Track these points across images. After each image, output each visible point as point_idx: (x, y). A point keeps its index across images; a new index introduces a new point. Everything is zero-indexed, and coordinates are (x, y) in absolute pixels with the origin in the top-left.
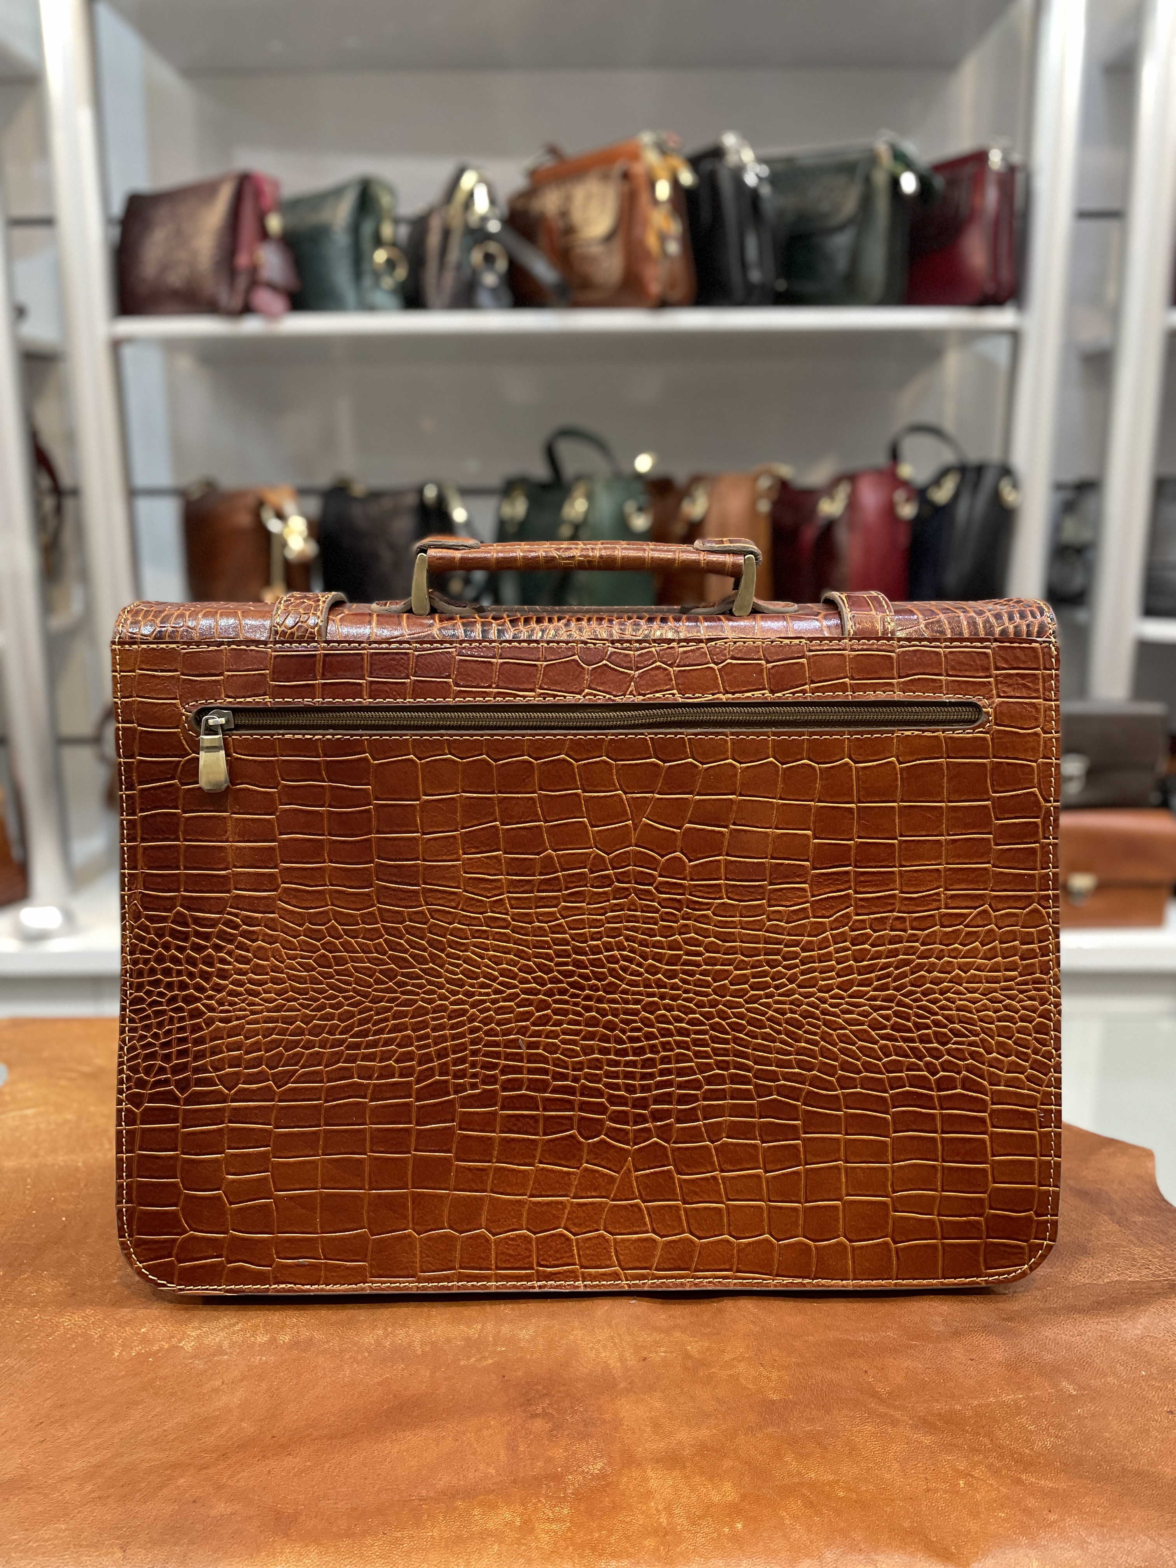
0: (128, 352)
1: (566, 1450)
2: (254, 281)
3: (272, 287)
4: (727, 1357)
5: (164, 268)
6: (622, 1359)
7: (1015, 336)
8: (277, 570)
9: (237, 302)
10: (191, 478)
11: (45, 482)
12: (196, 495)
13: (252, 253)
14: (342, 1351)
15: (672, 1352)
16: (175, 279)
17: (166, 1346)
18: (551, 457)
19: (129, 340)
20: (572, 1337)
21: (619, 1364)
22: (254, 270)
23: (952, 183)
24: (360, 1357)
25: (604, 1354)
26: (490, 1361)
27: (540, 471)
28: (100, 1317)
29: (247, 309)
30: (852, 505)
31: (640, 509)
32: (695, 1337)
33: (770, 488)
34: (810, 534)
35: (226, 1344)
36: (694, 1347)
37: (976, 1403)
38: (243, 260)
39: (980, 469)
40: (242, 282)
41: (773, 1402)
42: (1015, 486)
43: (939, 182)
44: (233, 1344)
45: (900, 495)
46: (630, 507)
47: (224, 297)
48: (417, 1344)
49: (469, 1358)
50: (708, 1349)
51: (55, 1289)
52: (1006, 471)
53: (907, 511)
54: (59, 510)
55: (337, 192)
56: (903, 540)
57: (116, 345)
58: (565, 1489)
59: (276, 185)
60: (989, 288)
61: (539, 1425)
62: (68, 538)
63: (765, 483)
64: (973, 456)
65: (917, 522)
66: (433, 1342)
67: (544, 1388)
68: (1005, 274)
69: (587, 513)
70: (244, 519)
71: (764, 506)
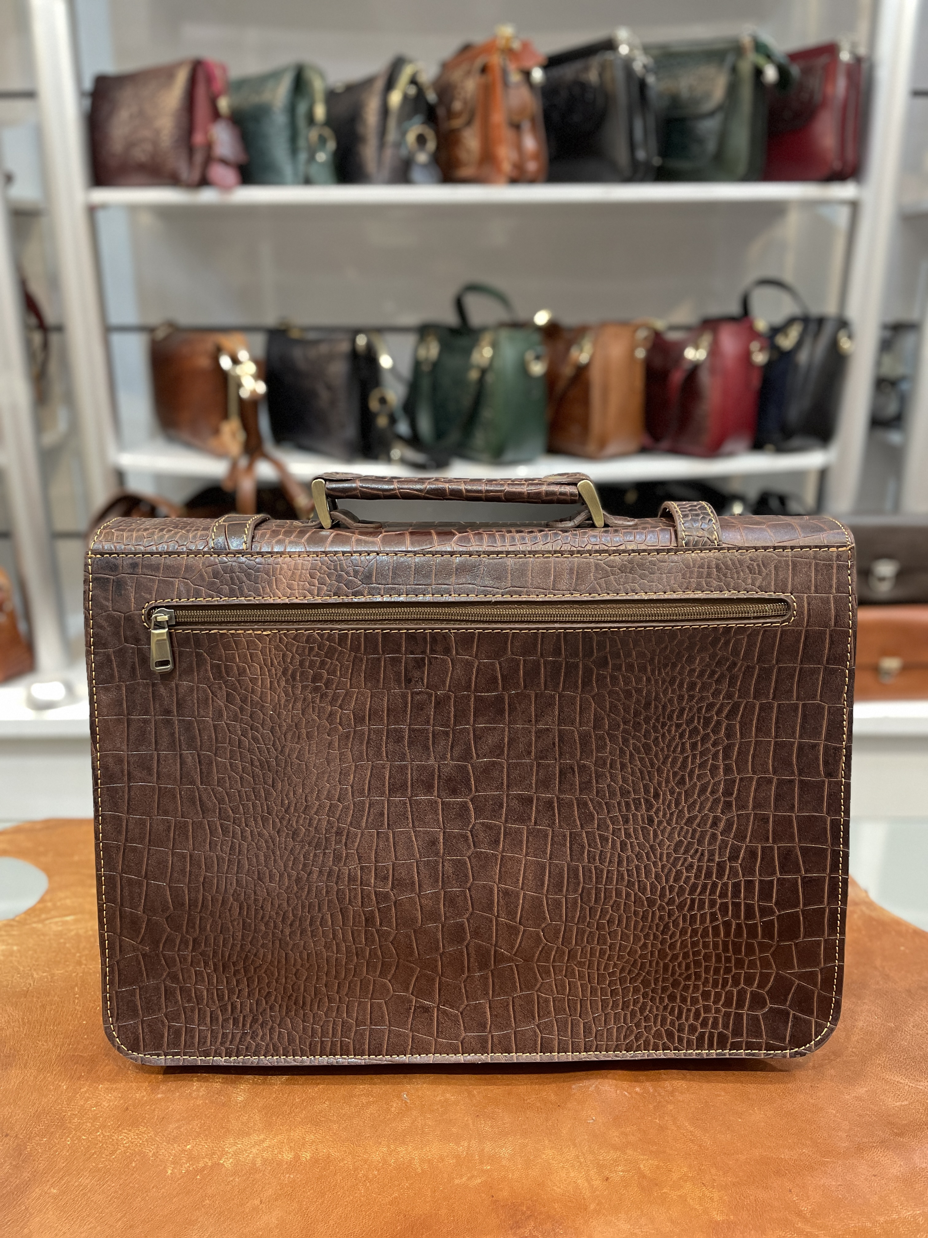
0: (101, 216)
2: (209, 159)
3: (224, 162)
4: (675, 1176)
5: (130, 145)
6: (589, 1180)
7: (854, 206)
8: (233, 407)
9: (196, 176)
10: (154, 319)
11: (33, 321)
12: (161, 334)
13: (206, 132)
14: (356, 1169)
15: (629, 1171)
16: (140, 154)
17: (210, 1164)
18: (460, 306)
19: (104, 206)
20: (544, 1156)
21: (586, 1184)
22: (209, 146)
23: (806, 72)
24: (371, 1176)
25: (572, 1175)
26: (479, 1181)
27: (450, 318)
28: (152, 1134)
29: (204, 182)
30: (714, 351)
31: (538, 358)
32: (644, 1155)
33: (646, 338)
34: (677, 377)
35: (259, 1162)
36: (646, 1165)
37: (882, 1219)
38: (199, 138)
39: (821, 321)
40: (199, 158)
41: (717, 1223)
42: (850, 337)
43: (795, 70)
44: (265, 1161)
45: (755, 346)
46: (529, 355)
47: (184, 173)
48: (416, 1161)
49: (461, 1177)
50: (658, 1167)
51: (111, 1104)
52: (843, 324)
53: (760, 358)
54: (45, 345)
55: (275, 75)
56: (756, 382)
57: (92, 211)
59: (224, 69)
60: (837, 165)
62: (53, 368)
63: (642, 334)
64: (815, 310)
65: (769, 366)
66: (430, 1160)
67: (528, 1208)
68: (850, 155)
69: (492, 359)
70: (204, 362)
71: (641, 354)
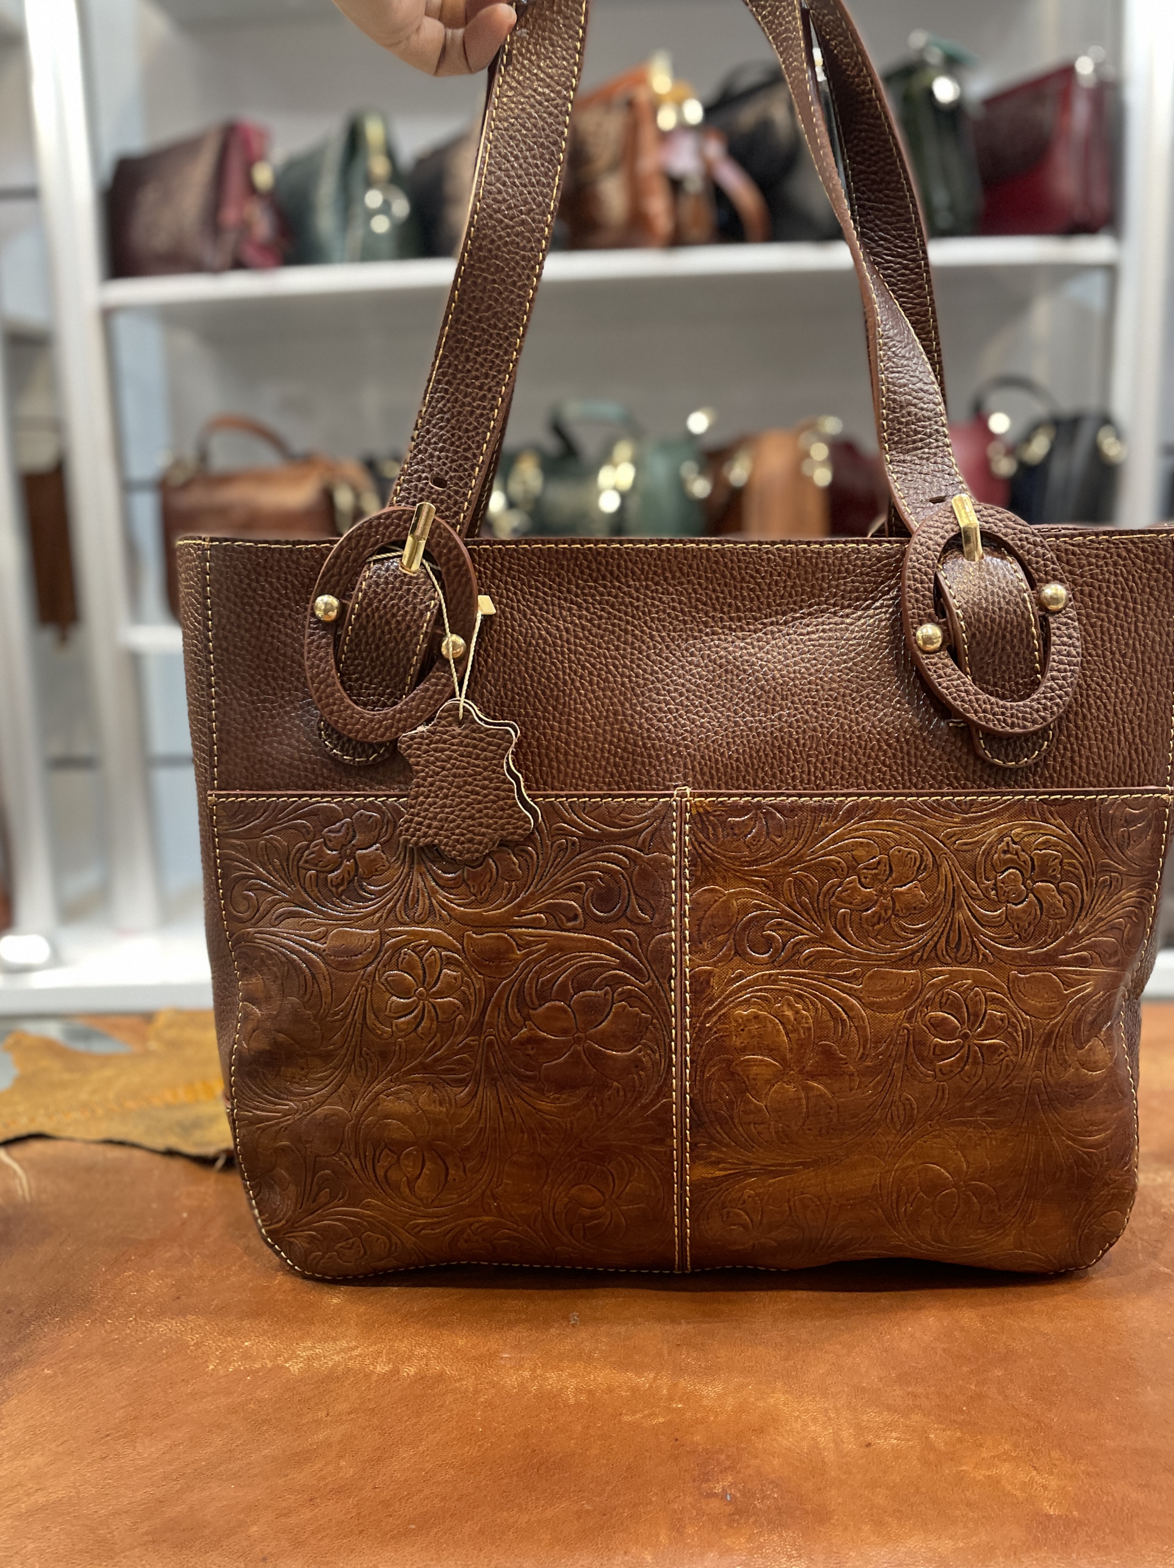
4: (986, 1453)
6: (837, 1441)
15: (907, 1440)
17: (269, 1365)
20: (771, 1400)
25: (812, 1429)
26: (661, 1420)
28: (201, 1323)
32: (941, 1423)
35: (339, 1371)
44: (348, 1371)
48: (570, 1391)
49: (634, 1413)
50: (959, 1440)
51: (159, 1290)
61: (716, 1507)
66: (591, 1390)
67: (728, 1458)
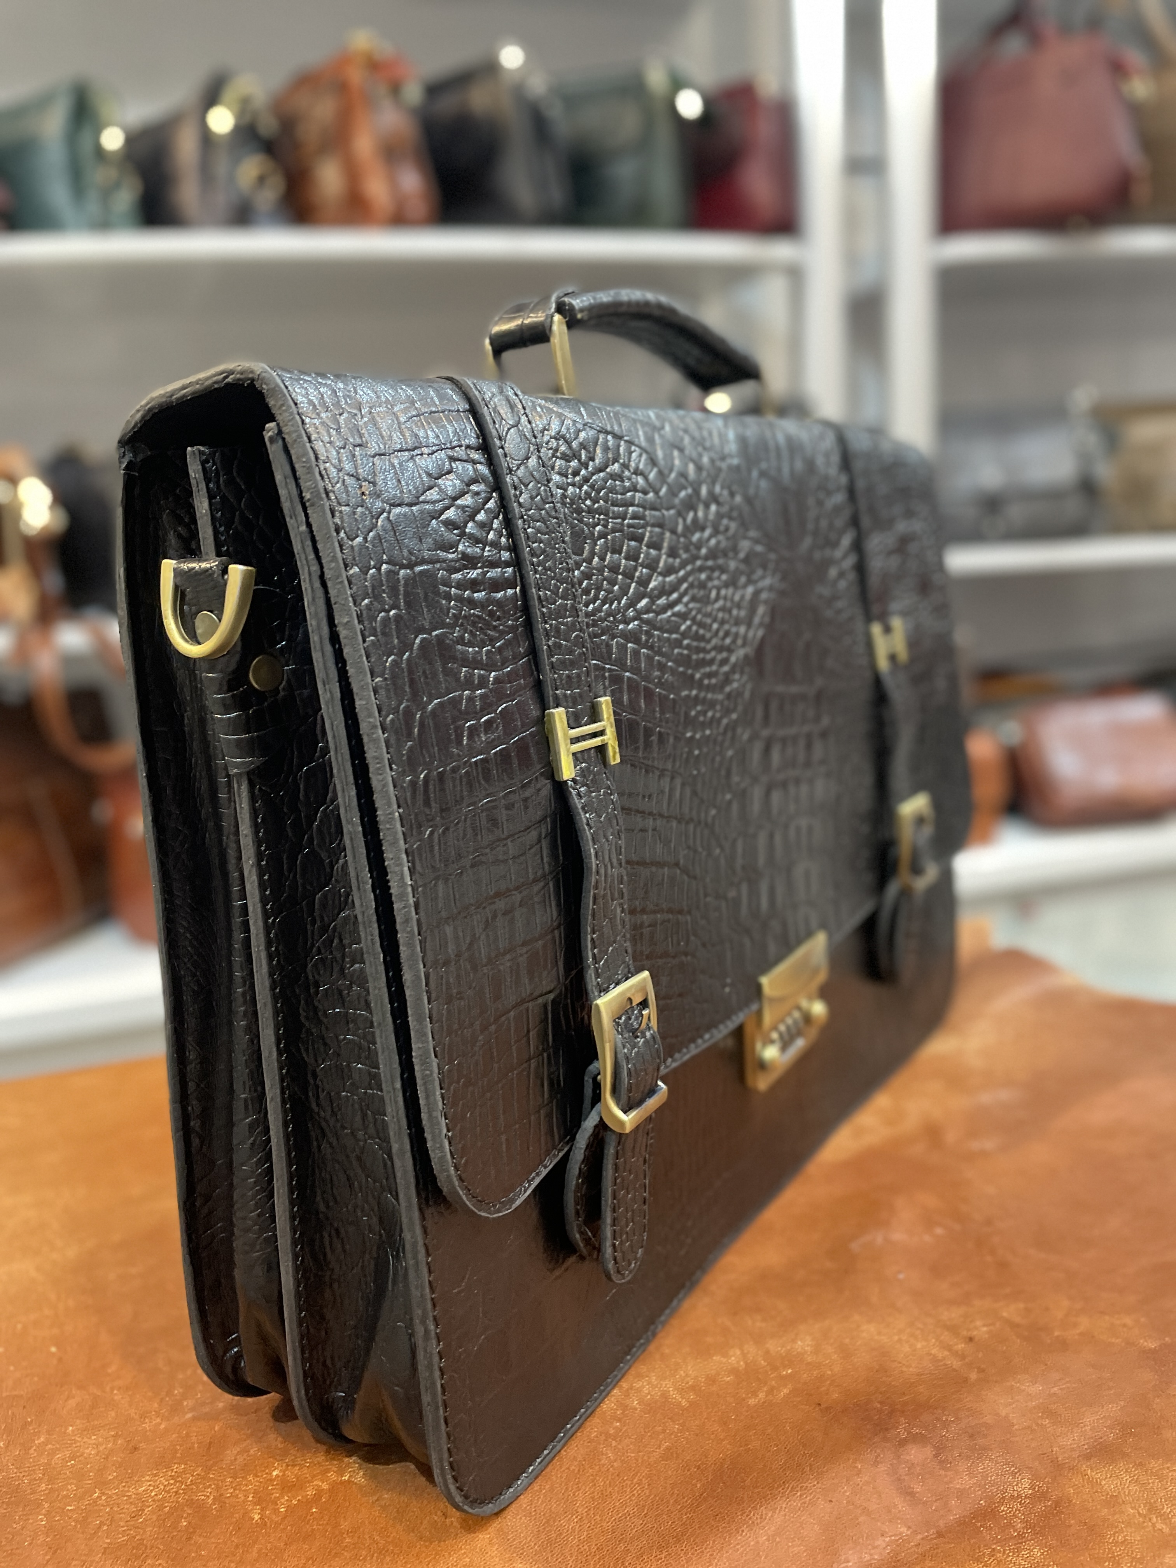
1: (971, 1475)
4: (1058, 1314)
6: (945, 1346)
21: (946, 1353)
24: (612, 1431)
25: (919, 1346)
26: (786, 1391)
32: (999, 1300)
36: (1011, 1313)
48: (674, 1394)
49: (755, 1394)
58: (1010, 1525)
61: (916, 1454)
66: (693, 1387)
